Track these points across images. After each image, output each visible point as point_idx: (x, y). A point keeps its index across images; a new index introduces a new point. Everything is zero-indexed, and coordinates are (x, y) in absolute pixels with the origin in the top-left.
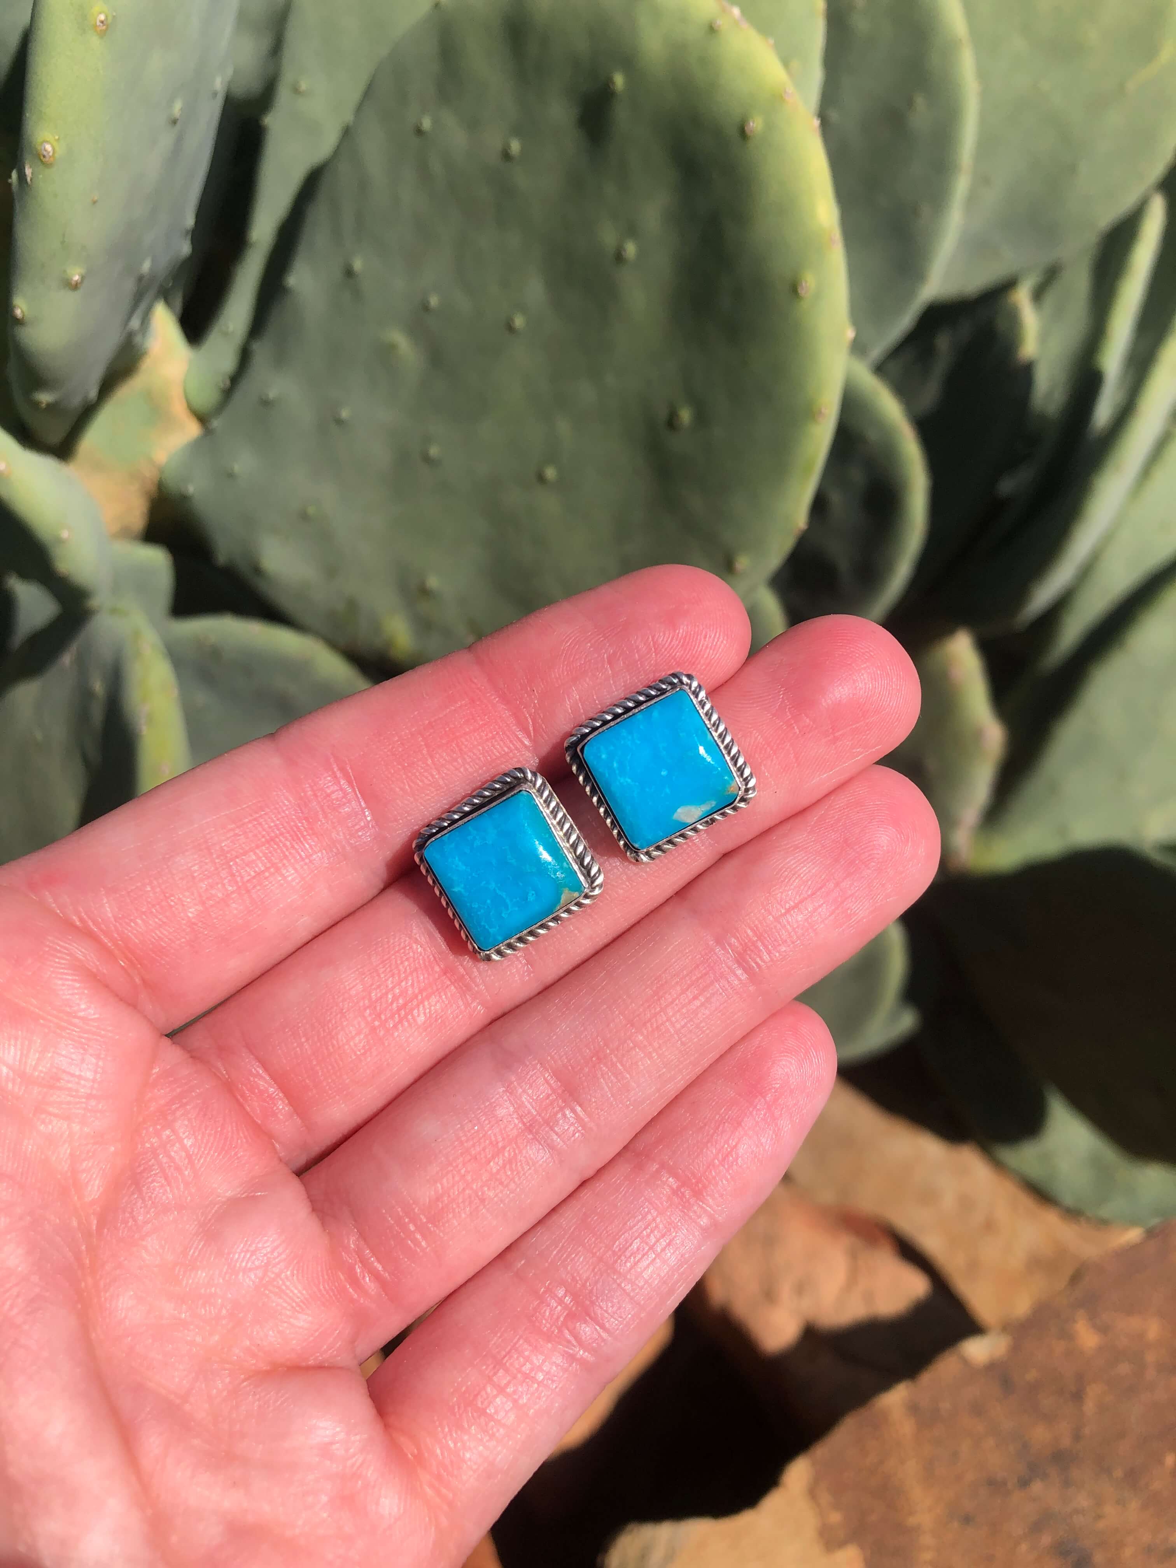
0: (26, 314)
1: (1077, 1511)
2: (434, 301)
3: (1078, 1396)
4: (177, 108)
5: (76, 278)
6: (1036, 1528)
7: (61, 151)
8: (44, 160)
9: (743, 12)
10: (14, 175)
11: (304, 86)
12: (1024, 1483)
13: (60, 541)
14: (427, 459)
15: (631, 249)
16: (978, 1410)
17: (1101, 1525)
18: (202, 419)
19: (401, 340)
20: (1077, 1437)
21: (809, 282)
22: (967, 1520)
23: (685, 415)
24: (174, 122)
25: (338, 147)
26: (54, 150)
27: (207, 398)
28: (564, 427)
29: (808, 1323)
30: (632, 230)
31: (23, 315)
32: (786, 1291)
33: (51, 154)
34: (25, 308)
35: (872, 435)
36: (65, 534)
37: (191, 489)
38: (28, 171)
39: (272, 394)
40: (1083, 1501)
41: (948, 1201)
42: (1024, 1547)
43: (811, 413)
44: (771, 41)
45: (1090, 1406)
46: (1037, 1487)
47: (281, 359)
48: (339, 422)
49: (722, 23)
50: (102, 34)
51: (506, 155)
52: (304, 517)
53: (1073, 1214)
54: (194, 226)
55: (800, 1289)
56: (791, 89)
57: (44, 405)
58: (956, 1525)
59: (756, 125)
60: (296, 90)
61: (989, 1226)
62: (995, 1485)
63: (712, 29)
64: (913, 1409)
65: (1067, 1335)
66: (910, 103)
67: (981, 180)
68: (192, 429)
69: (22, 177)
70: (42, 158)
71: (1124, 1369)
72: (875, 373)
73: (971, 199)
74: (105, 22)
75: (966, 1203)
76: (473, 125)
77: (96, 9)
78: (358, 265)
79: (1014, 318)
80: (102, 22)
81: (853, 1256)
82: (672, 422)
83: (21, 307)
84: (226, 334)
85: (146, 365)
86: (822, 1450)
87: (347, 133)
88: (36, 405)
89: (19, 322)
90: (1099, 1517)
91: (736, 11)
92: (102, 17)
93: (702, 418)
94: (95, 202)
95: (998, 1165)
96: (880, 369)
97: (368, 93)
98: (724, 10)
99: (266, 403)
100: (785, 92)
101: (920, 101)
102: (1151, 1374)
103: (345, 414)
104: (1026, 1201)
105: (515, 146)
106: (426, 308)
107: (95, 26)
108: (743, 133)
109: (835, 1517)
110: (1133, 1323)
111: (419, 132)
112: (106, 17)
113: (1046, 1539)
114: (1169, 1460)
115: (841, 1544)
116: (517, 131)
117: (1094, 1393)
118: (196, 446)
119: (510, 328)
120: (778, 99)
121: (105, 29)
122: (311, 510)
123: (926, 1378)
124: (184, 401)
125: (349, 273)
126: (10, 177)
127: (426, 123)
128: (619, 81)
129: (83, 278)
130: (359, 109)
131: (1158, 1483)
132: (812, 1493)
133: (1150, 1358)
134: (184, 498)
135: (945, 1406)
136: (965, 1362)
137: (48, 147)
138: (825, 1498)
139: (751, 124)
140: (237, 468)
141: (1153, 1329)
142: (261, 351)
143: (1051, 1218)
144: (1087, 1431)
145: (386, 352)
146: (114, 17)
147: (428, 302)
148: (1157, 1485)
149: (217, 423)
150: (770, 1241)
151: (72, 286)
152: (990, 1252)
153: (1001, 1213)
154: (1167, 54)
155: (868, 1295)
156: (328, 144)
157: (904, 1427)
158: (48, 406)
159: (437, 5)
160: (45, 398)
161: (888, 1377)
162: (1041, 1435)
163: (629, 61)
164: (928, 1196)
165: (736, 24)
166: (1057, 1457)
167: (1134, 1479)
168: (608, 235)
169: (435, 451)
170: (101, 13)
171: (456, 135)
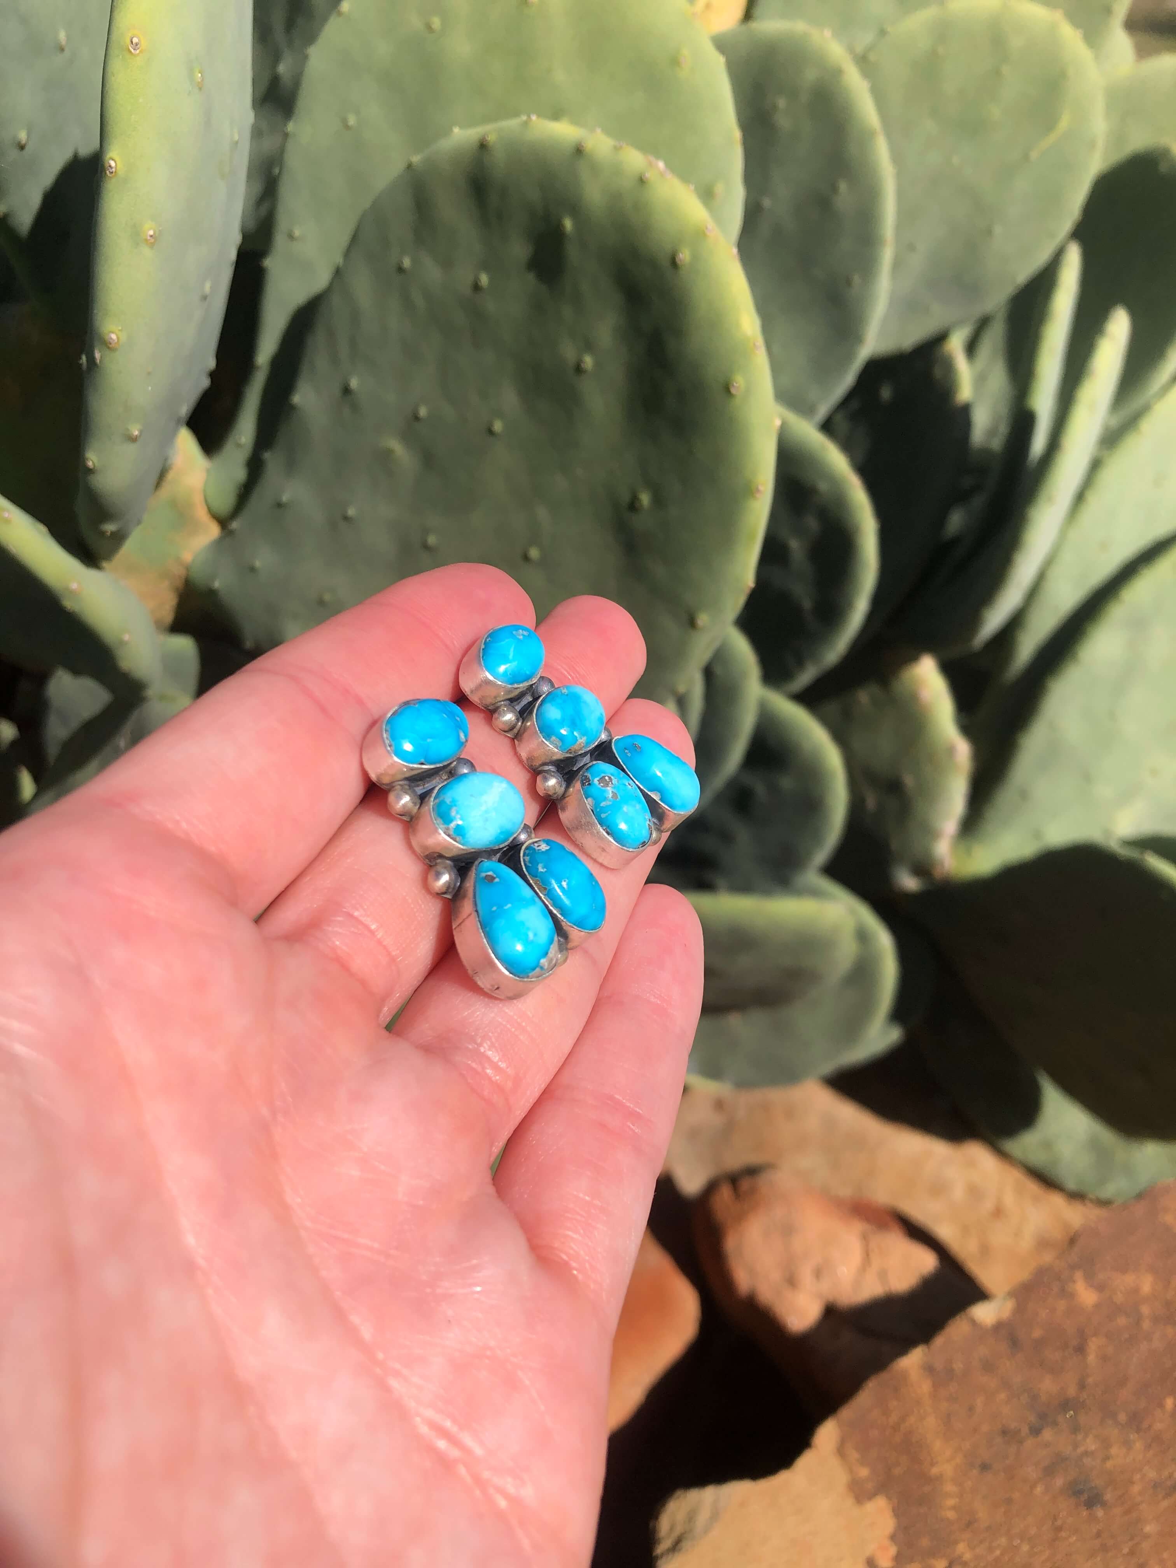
0: (96, 464)
1: (1086, 1453)
2: (423, 412)
3: (1081, 1349)
4: (207, 287)
5: (136, 433)
6: (1049, 1471)
7: (123, 337)
8: (111, 346)
9: (667, 164)
10: (84, 358)
11: (297, 233)
12: (1036, 1431)
13: (122, 643)
14: (425, 547)
15: (588, 361)
16: (988, 1367)
17: (1109, 1464)
18: (223, 522)
19: (397, 447)
20: (1082, 1386)
21: (739, 382)
22: (985, 1467)
23: (645, 499)
24: (204, 298)
25: (331, 283)
26: (118, 338)
27: (225, 502)
28: (542, 513)
29: (828, 1304)
30: (589, 346)
31: (94, 467)
32: (806, 1275)
33: (116, 341)
34: (96, 461)
35: (823, 486)
36: (126, 637)
37: (217, 584)
38: (97, 355)
39: (285, 498)
40: (1091, 1444)
41: (958, 1193)
42: (1039, 1489)
43: (750, 491)
44: (692, 187)
45: (1092, 1358)
46: (1047, 1434)
47: (291, 466)
48: (346, 518)
49: (649, 175)
50: (152, 246)
51: (477, 287)
52: (320, 602)
53: (1077, 1196)
54: (215, 367)
55: (818, 1273)
56: (710, 224)
57: (109, 534)
58: (975, 1472)
59: (685, 256)
60: (291, 237)
61: (998, 1212)
62: (1009, 1434)
63: (642, 181)
64: (929, 1369)
65: (1066, 1294)
66: (834, 189)
67: (906, 248)
68: (214, 531)
69: (92, 360)
70: (108, 345)
71: (1122, 1321)
72: (819, 430)
73: (897, 265)
74: (153, 236)
75: (974, 1192)
76: (447, 264)
77: (146, 226)
78: (354, 383)
79: (948, 366)
80: (151, 236)
81: (865, 1238)
82: (633, 506)
83: (92, 459)
84: (239, 446)
85: (170, 476)
86: (847, 1412)
87: (338, 273)
88: (102, 534)
89: (90, 471)
90: (1107, 1458)
91: (661, 165)
92: (151, 233)
93: (658, 501)
94: (149, 374)
95: (1002, 1154)
96: (827, 427)
97: (355, 239)
98: (650, 164)
99: (279, 505)
100: (707, 228)
101: (843, 186)
102: (1146, 1325)
103: (351, 512)
104: (1032, 1187)
105: (484, 279)
106: (417, 418)
107: (146, 240)
108: (674, 263)
109: (863, 1472)
110: (1129, 1279)
111: (400, 270)
112: (155, 233)
113: (1059, 1482)
114: (1169, 1402)
115: (871, 1496)
116: (485, 266)
117: (1094, 1346)
118: (218, 544)
119: (490, 432)
120: (700, 234)
121: (153, 241)
122: (327, 597)
123: (939, 1341)
124: (206, 507)
125: (346, 391)
126: (80, 358)
127: (407, 263)
128: (568, 224)
129: (141, 432)
130: (347, 254)
131: (1160, 1423)
132: (841, 1452)
133: (1145, 1310)
134: (212, 593)
135: (958, 1366)
136: (973, 1322)
137: (114, 336)
138: (854, 1455)
139: (681, 255)
140: (258, 564)
141: (1147, 1284)
142: (272, 460)
143: (1057, 1200)
144: (1090, 1380)
145: (386, 456)
146: (160, 230)
147: (418, 413)
148: (1158, 1426)
149: (235, 525)
150: (788, 1230)
151: (133, 440)
152: (1000, 1237)
153: (1009, 1200)
154: (1065, 122)
155: (883, 1275)
156: (321, 280)
157: (924, 1387)
158: (112, 533)
159: (410, 166)
160: (110, 528)
161: (905, 1345)
162: (1048, 1386)
163: (575, 208)
164: (938, 1189)
165: (662, 175)
166: (1065, 1405)
167: (1136, 1421)
168: (569, 351)
169: (432, 540)
170: (150, 229)
171: (432, 272)
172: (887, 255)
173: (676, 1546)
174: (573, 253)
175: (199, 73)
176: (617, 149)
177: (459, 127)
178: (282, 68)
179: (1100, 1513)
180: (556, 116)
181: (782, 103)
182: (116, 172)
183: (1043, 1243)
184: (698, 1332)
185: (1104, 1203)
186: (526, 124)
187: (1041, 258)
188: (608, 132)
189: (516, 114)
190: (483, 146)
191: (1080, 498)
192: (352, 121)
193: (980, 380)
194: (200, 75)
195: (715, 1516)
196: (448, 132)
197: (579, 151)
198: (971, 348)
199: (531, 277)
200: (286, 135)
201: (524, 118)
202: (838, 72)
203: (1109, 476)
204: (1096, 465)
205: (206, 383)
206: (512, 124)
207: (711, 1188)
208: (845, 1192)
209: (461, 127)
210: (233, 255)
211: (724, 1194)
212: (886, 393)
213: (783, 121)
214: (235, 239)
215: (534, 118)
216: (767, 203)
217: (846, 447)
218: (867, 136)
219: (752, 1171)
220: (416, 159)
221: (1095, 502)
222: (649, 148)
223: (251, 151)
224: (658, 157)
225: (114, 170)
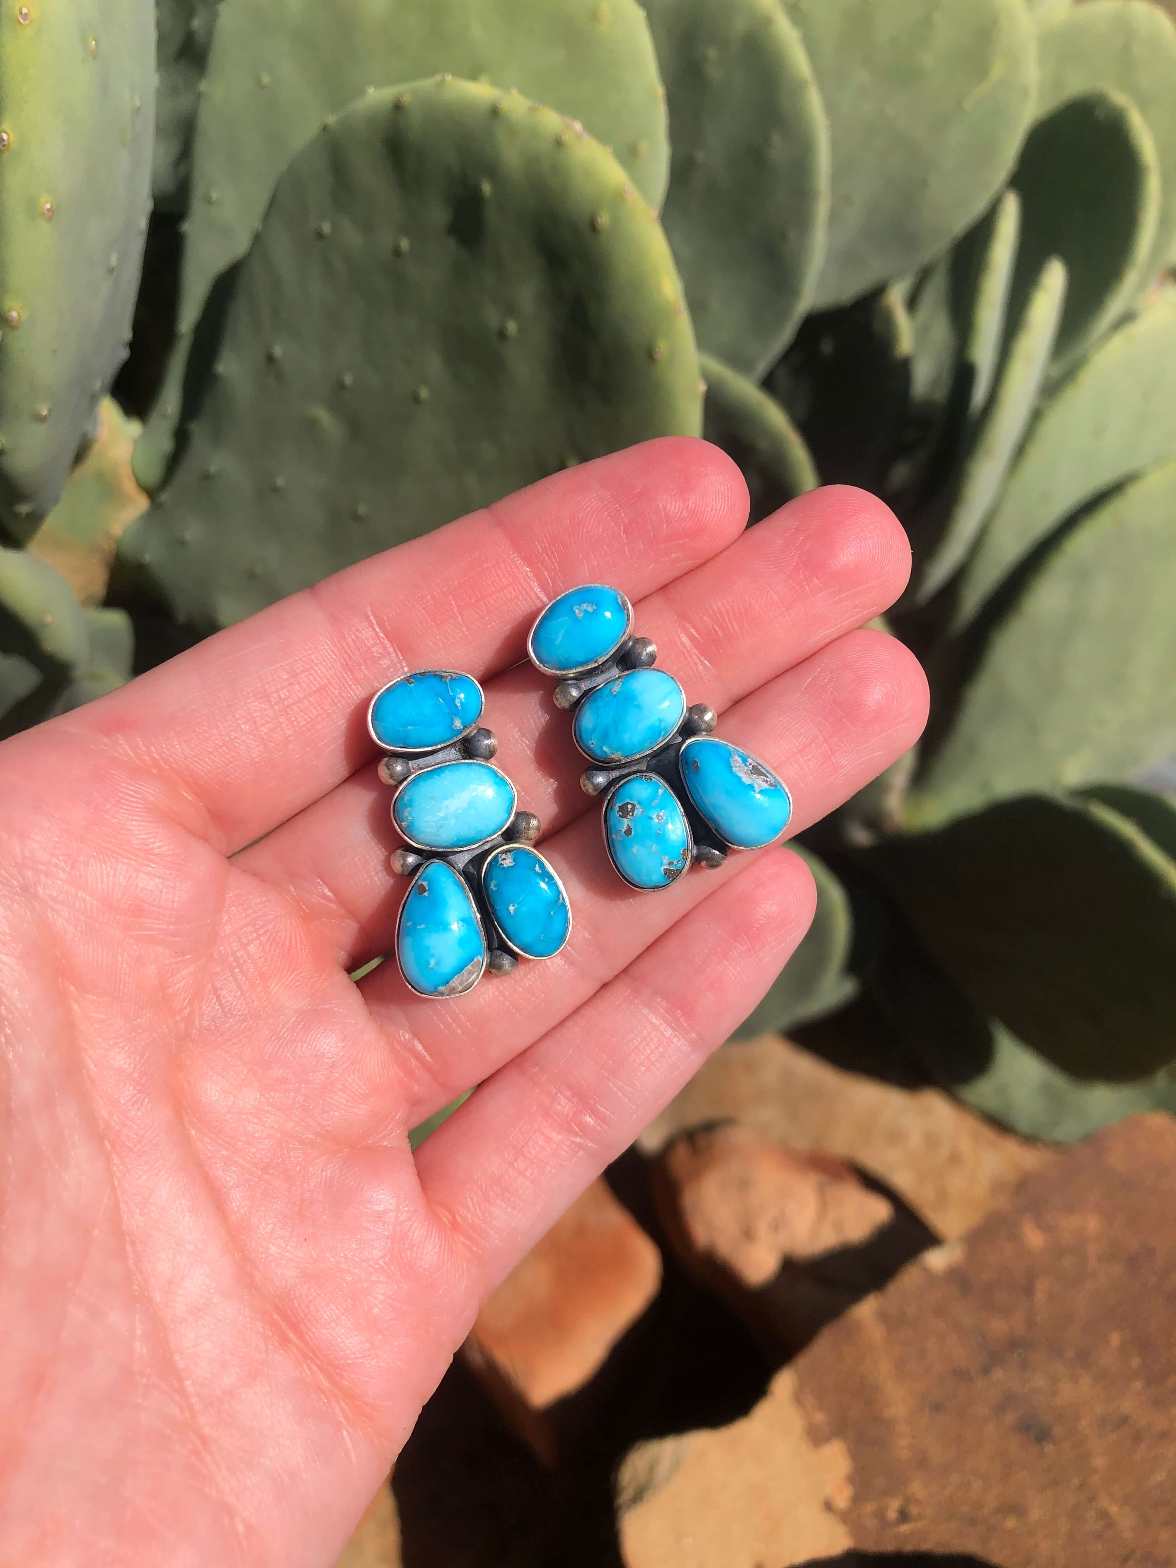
0: (5, 445)
1: (1035, 1391)
2: (348, 379)
3: (1029, 1290)
4: (114, 260)
5: (45, 412)
6: (1000, 1409)
7: (24, 315)
8: (12, 324)
9: (584, 125)
11: (215, 195)
12: (986, 1370)
13: (46, 623)
14: (355, 517)
15: (512, 327)
16: (940, 1311)
17: (1057, 1401)
18: (152, 493)
19: (323, 416)
20: (1030, 1325)
21: (662, 347)
22: (937, 1408)
24: (111, 270)
25: (251, 249)
26: (19, 315)
27: (153, 473)
29: (785, 1255)
30: (511, 311)
31: (3, 448)
32: (762, 1229)
33: (17, 319)
34: (4, 442)
35: (762, 444)
36: (49, 619)
37: (148, 558)
39: (213, 469)
40: (1039, 1381)
41: (915, 1139)
42: (990, 1427)
44: (609, 148)
45: (1040, 1297)
46: (998, 1374)
47: (218, 437)
48: (275, 489)
49: (567, 137)
50: (50, 219)
51: (397, 252)
52: (252, 575)
53: (1030, 1140)
54: (132, 338)
55: (776, 1226)
56: (630, 187)
57: (25, 515)
58: (927, 1413)
59: (604, 220)
60: (208, 201)
61: (955, 1159)
62: (960, 1375)
63: (559, 143)
64: (883, 1316)
65: (1016, 1238)
66: (767, 140)
67: (841, 200)
68: (142, 503)
70: (9, 323)
71: (1068, 1262)
72: (760, 388)
73: (834, 217)
74: (51, 210)
75: (932, 1141)
76: (366, 229)
77: (42, 200)
78: (278, 351)
79: (888, 320)
80: (48, 210)
81: (821, 1191)
83: (1, 440)
84: (165, 417)
85: (96, 448)
86: (805, 1361)
87: (257, 239)
88: (16, 516)
89: (1, 452)
90: (1055, 1394)
91: (578, 126)
92: (48, 206)
94: (55, 351)
95: (959, 1102)
96: (768, 384)
97: (273, 203)
98: (567, 125)
99: (207, 477)
100: (625, 191)
101: (776, 139)
102: (1093, 1264)
103: (280, 482)
104: (987, 1133)
105: (405, 244)
106: (342, 386)
107: (43, 214)
108: (593, 227)
109: (819, 1417)
110: (1074, 1221)
111: (320, 235)
112: (52, 206)
113: (1010, 1418)
114: (1115, 1338)
115: (827, 1440)
116: (405, 231)
117: (1042, 1287)
118: (148, 518)
119: (416, 399)
120: (619, 197)
121: (51, 215)
122: (259, 569)
123: (893, 1289)
124: (133, 479)
125: (270, 359)
127: (326, 228)
128: (486, 188)
129: (50, 411)
130: (266, 217)
131: (1106, 1360)
132: (798, 1399)
133: (1092, 1249)
134: (141, 568)
135: (911, 1310)
136: (927, 1271)
137: (14, 314)
138: (810, 1401)
139: (600, 218)
140: (188, 535)
141: (1092, 1224)
142: (198, 430)
143: (1011, 1144)
144: (1039, 1319)
145: (313, 424)
146: (57, 203)
147: (343, 381)
148: (1105, 1362)
149: (164, 497)
150: (744, 1185)
151: (42, 419)
152: (956, 1182)
153: (966, 1146)
154: (997, 70)
155: (838, 1226)
156: (240, 246)
157: (876, 1332)
158: (28, 515)
159: (325, 128)
160: (24, 509)
161: (857, 1293)
162: (998, 1327)
163: (492, 170)
164: (895, 1137)
165: (578, 137)
166: (1014, 1344)
167: (1084, 1358)
168: (492, 316)
169: (362, 509)
170: (47, 203)
171: (352, 237)
172: (822, 209)
173: (638, 1497)
174: (491, 216)
175: (94, 40)
176: (532, 110)
177: (375, 86)
178: (196, 24)
179: (1049, 1448)
180: (473, 75)
181: (712, 53)
182: (8, 145)
183: (997, 1187)
184: (660, 1288)
185: (1057, 1146)
186: (441, 84)
187: (978, 207)
188: (523, 92)
189: (432, 73)
190: (398, 107)
191: (1020, 451)
192: (266, 79)
193: (921, 334)
194: (94, 42)
195: (676, 1465)
196: (362, 92)
197: (494, 112)
198: (912, 302)
199: (452, 243)
200: (199, 95)
201: (438, 78)
202: (767, 22)
203: (1051, 426)
204: (1036, 416)
205: (124, 354)
206: (427, 84)
207: (669, 1146)
208: (802, 1144)
209: (377, 86)
210: (143, 223)
211: (681, 1153)
212: (827, 347)
213: (714, 72)
214: (145, 206)
215: (449, 78)
216: (700, 156)
217: (788, 404)
218: (799, 87)
219: (710, 1127)
220: (331, 120)
221: (1036, 455)
222: (566, 108)
223: (158, 115)
224: (575, 117)
225: (6, 143)
